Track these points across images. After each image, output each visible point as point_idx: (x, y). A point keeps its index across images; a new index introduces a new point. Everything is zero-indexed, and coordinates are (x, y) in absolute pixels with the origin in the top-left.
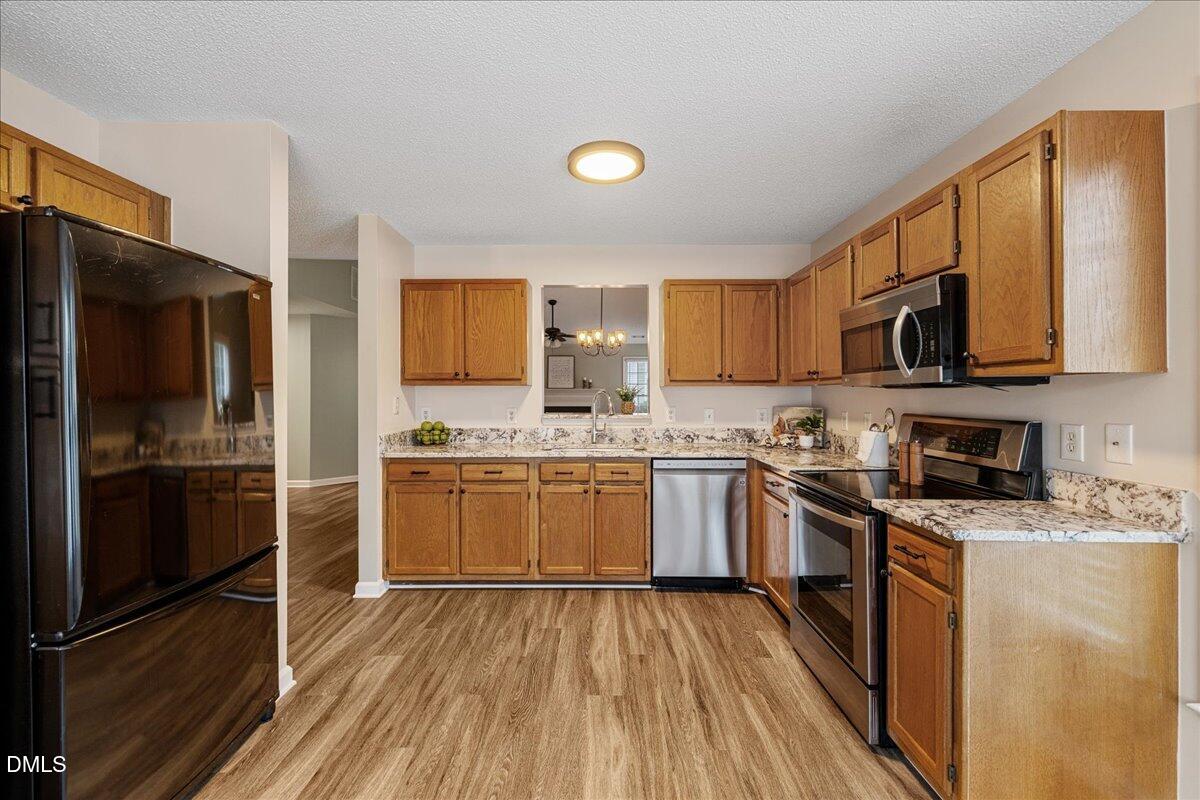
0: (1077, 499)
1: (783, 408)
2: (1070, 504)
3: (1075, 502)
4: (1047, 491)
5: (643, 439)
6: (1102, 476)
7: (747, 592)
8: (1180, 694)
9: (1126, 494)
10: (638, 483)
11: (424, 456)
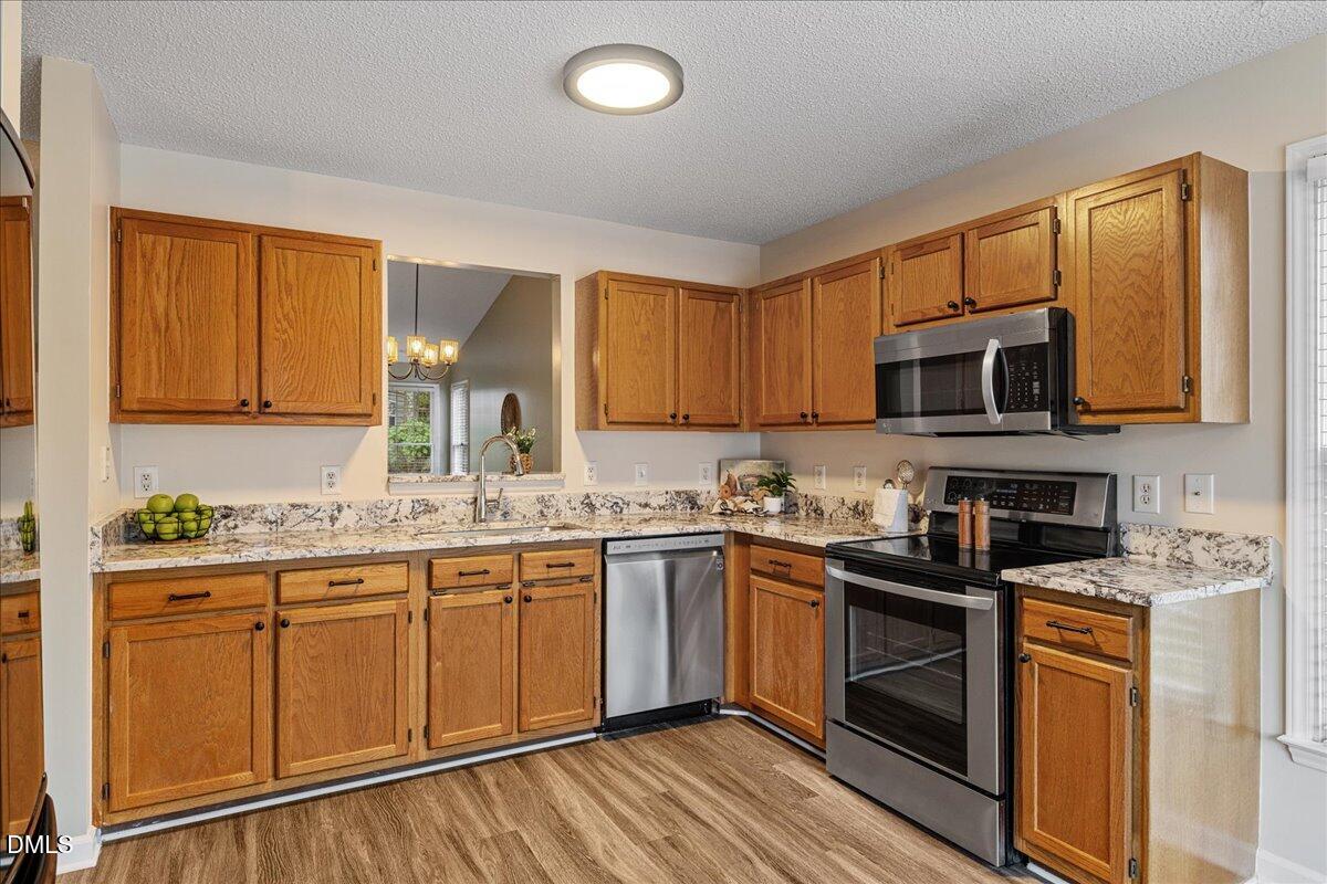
0: (1157, 552)
1: (735, 460)
2: (1149, 558)
3: (1155, 555)
4: (1122, 546)
5: (553, 511)
6: (1185, 527)
7: (718, 717)
8: (1262, 731)
9: (1212, 543)
10: (584, 579)
11: (198, 563)
